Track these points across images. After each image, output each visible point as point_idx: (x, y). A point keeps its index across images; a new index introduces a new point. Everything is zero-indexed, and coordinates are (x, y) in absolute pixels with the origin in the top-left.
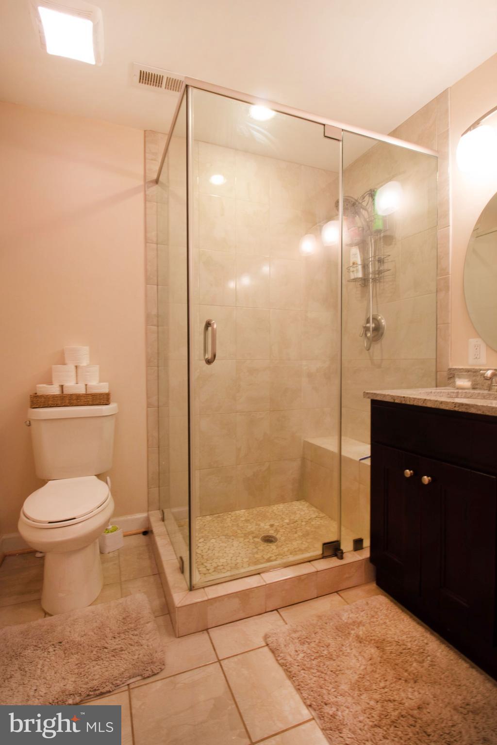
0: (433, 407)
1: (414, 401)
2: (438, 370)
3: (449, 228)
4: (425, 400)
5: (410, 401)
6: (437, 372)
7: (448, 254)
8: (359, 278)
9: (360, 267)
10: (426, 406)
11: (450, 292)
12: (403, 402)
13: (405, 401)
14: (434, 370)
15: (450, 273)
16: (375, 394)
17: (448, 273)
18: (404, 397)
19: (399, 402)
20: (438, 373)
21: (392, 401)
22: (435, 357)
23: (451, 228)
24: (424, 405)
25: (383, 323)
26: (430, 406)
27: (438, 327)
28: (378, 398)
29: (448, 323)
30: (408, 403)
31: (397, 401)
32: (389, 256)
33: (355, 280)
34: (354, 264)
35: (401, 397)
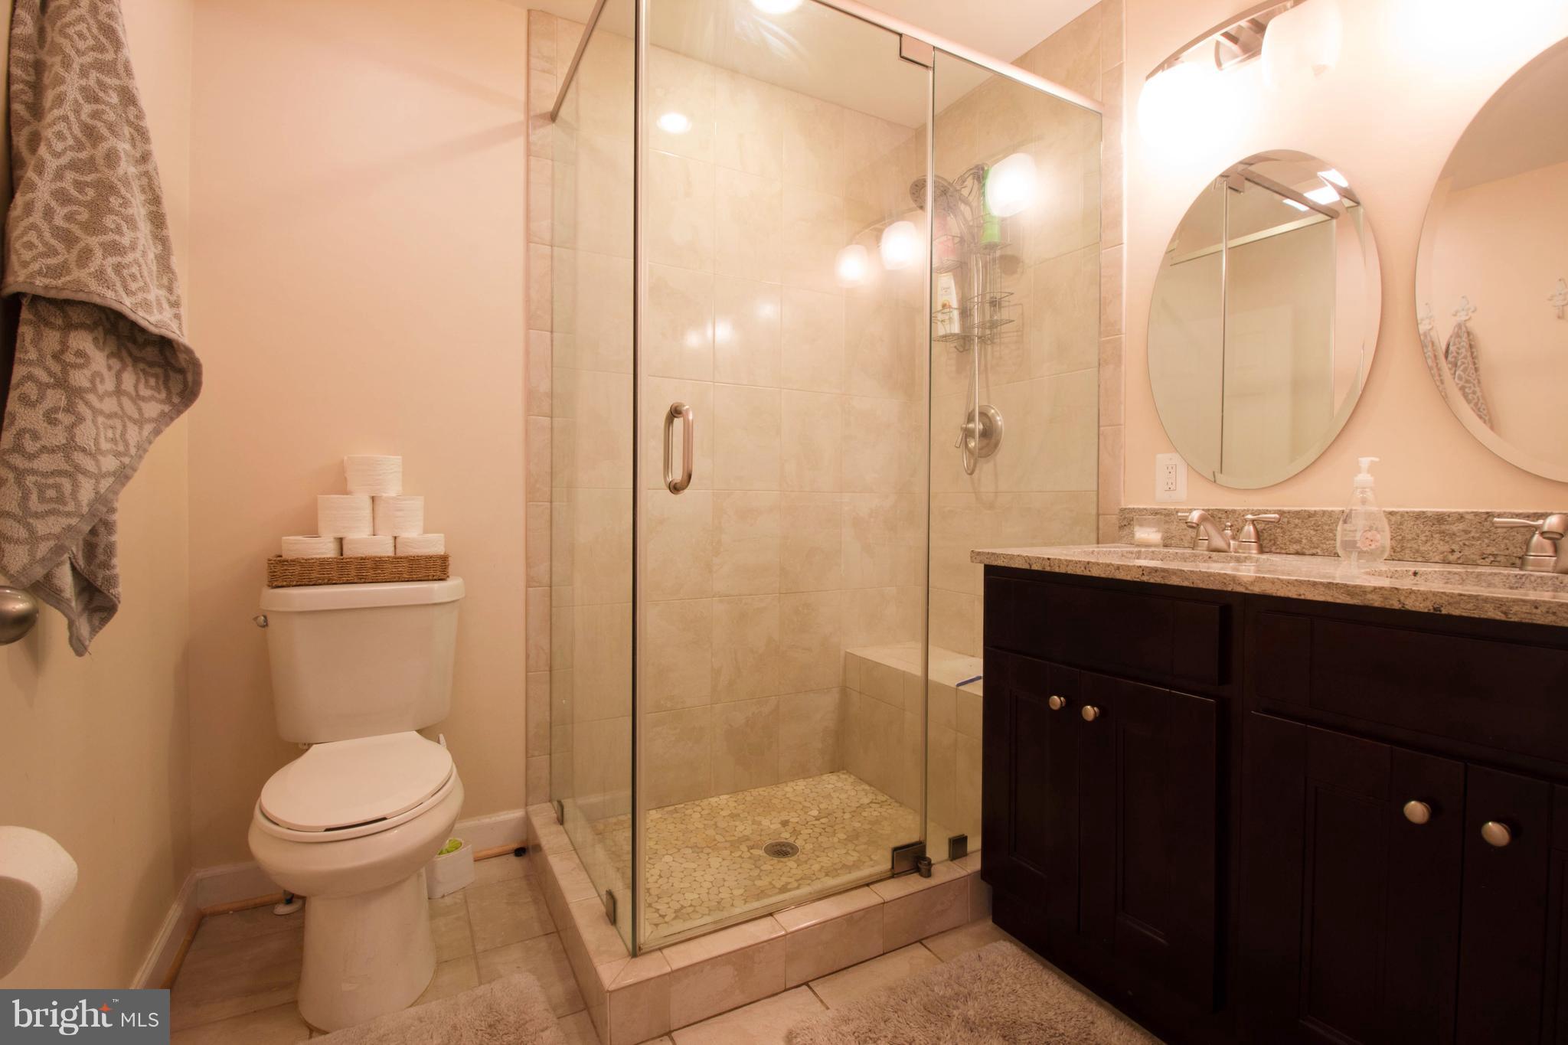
0: (1103, 576)
1: (1067, 566)
2: (1101, 512)
3: (1122, 248)
4: (1088, 563)
5: (1059, 567)
6: (1098, 515)
7: (1120, 294)
8: (955, 335)
9: (956, 314)
10: (1089, 574)
11: (1123, 367)
12: (1048, 569)
13: (1050, 566)
14: (1094, 512)
15: (1124, 331)
16: (993, 554)
17: (1120, 332)
18: (1049, 559)
19: (1040, 569)
20: (1100, 517)
21: (1027, 567)
22: (1095, 488)
23: (1125, 247)
24: (1087, 573)
25: (1000, 423)
26: (1097, 575)
27: (1101, 432)
28: (1000, 563)
29: (1120, 425)
30: (1057, 570)
31: (1035, 567)
32: (1012, 294)
33: (946, 338)
34: (944, 306)
35: (1044, 559)
